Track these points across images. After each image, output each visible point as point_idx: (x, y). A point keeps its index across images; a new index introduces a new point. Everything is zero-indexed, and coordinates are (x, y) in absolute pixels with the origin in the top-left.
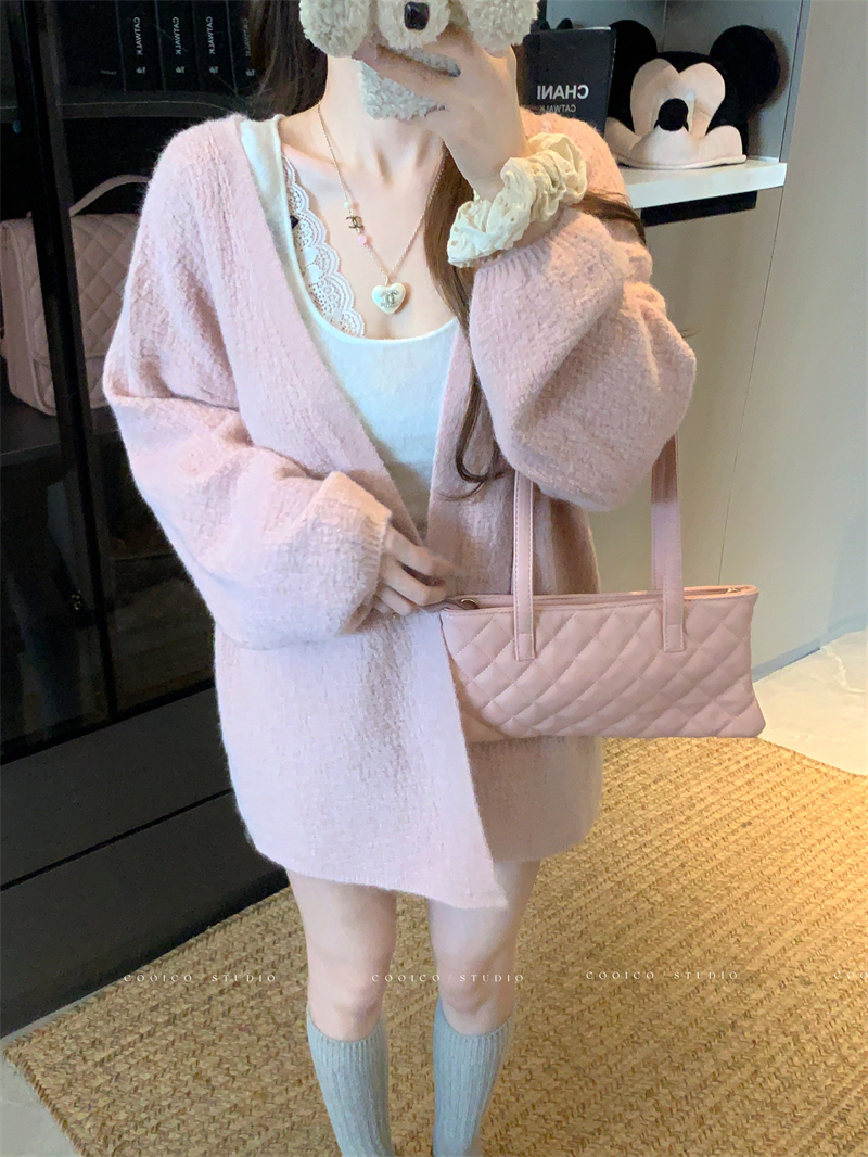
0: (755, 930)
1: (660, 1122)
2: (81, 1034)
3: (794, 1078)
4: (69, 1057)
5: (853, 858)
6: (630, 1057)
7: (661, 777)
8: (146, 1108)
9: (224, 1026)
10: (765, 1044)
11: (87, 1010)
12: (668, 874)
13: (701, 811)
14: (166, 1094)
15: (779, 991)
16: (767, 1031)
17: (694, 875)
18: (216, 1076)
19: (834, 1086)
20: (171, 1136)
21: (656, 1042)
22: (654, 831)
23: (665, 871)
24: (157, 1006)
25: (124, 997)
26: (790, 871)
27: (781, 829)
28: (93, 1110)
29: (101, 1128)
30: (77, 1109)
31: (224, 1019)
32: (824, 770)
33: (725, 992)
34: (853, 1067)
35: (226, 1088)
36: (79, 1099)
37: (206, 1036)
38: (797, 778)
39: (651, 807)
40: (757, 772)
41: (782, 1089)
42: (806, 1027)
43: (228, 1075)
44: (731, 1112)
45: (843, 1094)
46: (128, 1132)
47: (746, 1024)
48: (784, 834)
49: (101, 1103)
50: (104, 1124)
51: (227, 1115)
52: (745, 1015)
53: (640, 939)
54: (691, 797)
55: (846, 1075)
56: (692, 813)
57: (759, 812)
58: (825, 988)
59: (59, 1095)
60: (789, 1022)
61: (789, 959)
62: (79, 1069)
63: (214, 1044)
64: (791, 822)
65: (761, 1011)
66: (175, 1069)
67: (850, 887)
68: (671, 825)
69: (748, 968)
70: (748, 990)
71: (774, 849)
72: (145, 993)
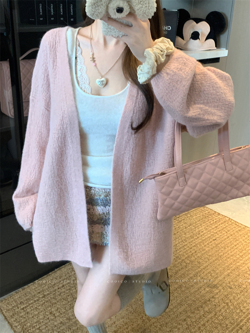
0: (216, 272)
1: (188, 329)
2: (17, 300)
3: (227, 316)
4: (13, 307)
5: (245, 251)
6: (180, 309)
7: (191, 225)
8: (36, 322)
9: (59, 298)
10: (218, 306)
11: (19, 293)
12: (191, 254)
13: (202, 235)
14: (42, 318)
15: (223, 290)
16: (219, 302)
17: (199, 255)
18: (56, 313)
19: (238, 319)
20: (43, 331)
21: (187, 305)
22: (188, 241)
23: (191, 253)
24: (40, 292)
25: (30, 289)
26: (226, 254)
27: (224, 242)
28: (20, 323)
29: (22, 328)
30: (15, 322)
31: (59, 296)
32: (237, 224)
33: (207, 290)
34: (244, 313)
35: (59, 317)
36: (16, 319)
37: (54, 301)
38: (230, 226)
39: (187, 234)
40: (219, 224)
41: (223, 319)
42: (231, 301)
43: (59, 313)
44: (208, 326)
45: (241, 321)
46: (30, 329)
47: (213, 300)
48: (225, 243)
49: (22, 321)
50: (23, 327)
51: (59, 325)
52: (213, 297)
53: (182, 274)
54: (199, 231)
55: (242, 315)
56: (199, 236)
57: (218, 236)
58: (236, 289)
59: (10, 318)
60: (225, 300)
61: (226, 281)
62: (16, 310)
63: (56, 303)
64: (227, 239)
65: (217, 296)
66: (45, 311)
67: (244, 260)
68: (193, 239)
69: (214, 283)
70: (213, 290)
71: (222, 248)
72: (36, 288)
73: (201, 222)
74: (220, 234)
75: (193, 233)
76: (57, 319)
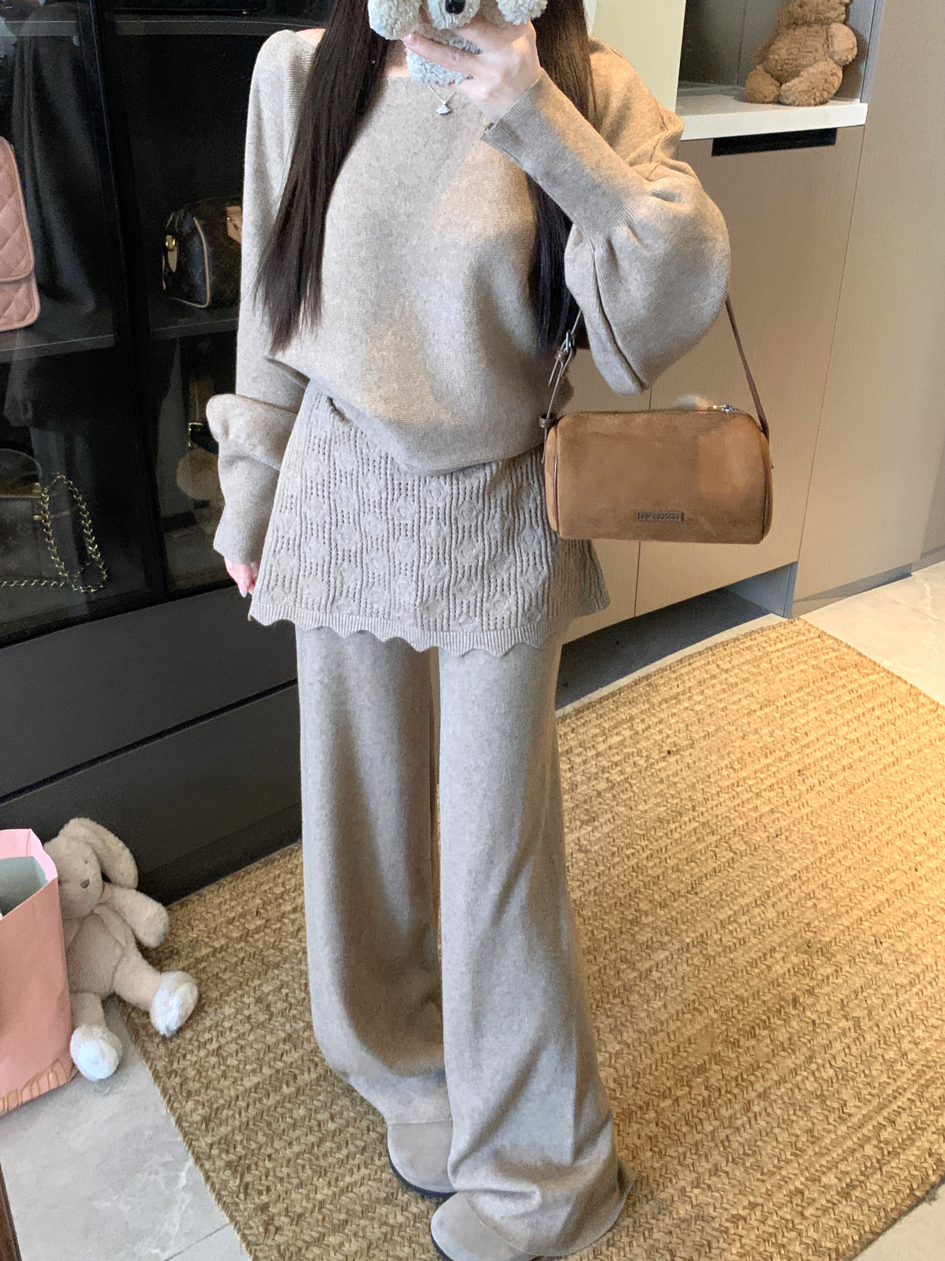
73: (809, 694)
74: (868, 748)
75: (771, 736)
76: (277, 1024)
